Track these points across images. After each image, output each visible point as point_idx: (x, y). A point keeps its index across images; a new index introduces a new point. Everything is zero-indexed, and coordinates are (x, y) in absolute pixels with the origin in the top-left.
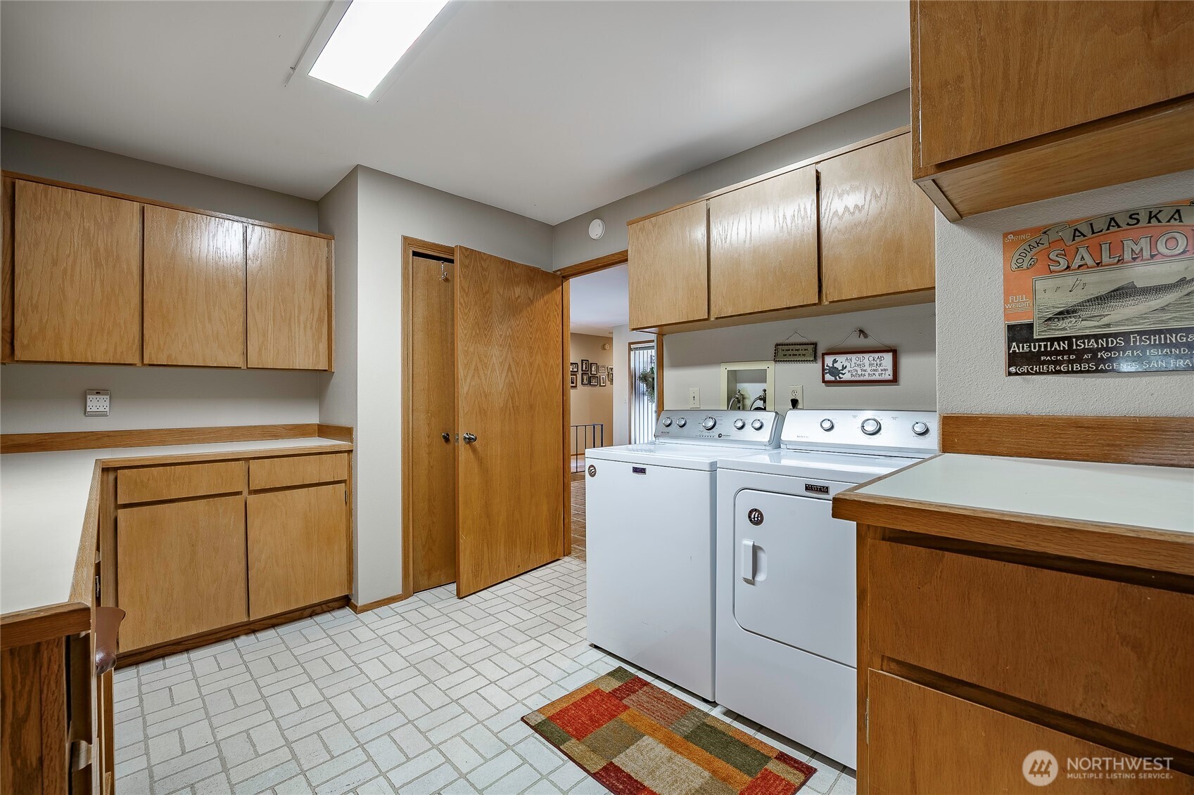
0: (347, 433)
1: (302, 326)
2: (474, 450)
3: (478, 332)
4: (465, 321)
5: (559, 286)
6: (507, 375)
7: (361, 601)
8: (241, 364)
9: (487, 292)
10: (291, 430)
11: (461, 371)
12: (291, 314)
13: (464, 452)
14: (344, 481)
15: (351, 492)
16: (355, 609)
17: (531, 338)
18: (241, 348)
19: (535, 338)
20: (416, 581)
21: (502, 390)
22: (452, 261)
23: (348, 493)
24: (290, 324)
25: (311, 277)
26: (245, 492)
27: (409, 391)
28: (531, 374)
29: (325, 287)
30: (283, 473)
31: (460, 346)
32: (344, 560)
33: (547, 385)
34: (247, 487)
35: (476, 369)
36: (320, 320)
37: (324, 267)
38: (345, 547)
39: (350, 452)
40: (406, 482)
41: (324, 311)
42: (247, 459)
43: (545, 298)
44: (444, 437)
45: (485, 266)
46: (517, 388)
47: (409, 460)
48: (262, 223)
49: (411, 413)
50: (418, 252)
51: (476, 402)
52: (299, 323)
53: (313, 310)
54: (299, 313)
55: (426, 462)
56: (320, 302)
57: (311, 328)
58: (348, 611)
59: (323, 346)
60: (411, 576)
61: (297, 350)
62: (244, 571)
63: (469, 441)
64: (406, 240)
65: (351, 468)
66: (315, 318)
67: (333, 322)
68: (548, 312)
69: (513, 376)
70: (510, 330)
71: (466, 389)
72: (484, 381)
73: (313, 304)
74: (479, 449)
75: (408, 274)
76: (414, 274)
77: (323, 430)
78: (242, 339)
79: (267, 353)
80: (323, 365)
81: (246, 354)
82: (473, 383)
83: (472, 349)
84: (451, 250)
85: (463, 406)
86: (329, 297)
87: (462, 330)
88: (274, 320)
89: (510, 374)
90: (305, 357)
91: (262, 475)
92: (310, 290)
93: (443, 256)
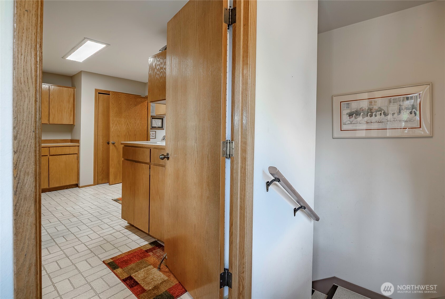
0: (78, 141)
1: (66, 112)
2: (115, 146)
3: (117, 114)
4: (113, 112)
5: (146, 100)
6: (127, 126)
7: (81, 185)
8: (47, 123)
9: (120, 104)
10: (62, 141)
11: (111, 125)
12: (62, 109)
13: (111, 146)
14: (77, 154)
15: (79, 157)
16: (79, 187)
17: (135, 116)
18: (47, 118)
19: (137, 116)
20: (97, 182)
21: (125, 130)
22: (109, 94)
23: (78, 157)
24: (62, 112)
25: (68, 99)
26: (49, 156)
27: (96, 130)
28: (135, 126)
29: (73, 102)
30: (59, 151)
31: (111, 119)
32: (76, 174)
33: (141, 129)
34: (49, 154)
35: (116, 124)
36: (71, 111)
37: (73, 96)
38: (76, 171)
39: (78, 146)
40: (95, 155)
41: (72, 108)
42: (49, 147)
43: (141, 104)
44: (107, 143)
45: (120, 96)
46: (130, 130)
47: (96, 149)
48: (54, 85)
49: (97, 136)
50: (99, 93)
51: (116, 133)
52: (65, 112)
53: (69, 108)
54: (65, 109)
55: (102, 150)
56: (71, 106)
57: (68, 113)
58: (77, 188)
59: (72, 118)
60: (96, 180)
61: (64, 119)
62: (48, 175)
63: (113, 144)
64: (96, 89)
65: (79, 150)
66: (69, 110)
67: (75, 111)
68: (142, 108)
69: (129, 126)
70: (128, 114)
71: (113, 130)
72: (119, 128)
73: (69, 106)
74: (117, 146)
75: (97, 99)
76: (99, 99)
77: (72, 141)
78: (48, 116)
79: (55, 120)
80: (72, 123)
81: (49, 120)
82: (115, 128)
83: (115, 119)
84: (109, 91)
85: (111, 134)
86: (74, 105)
87: (111, 114)
88: (57, 111)
89: (128, 126)
90: (66, 120)
91: (53, 151)
92: (68, 103)
93: (107, 93)
